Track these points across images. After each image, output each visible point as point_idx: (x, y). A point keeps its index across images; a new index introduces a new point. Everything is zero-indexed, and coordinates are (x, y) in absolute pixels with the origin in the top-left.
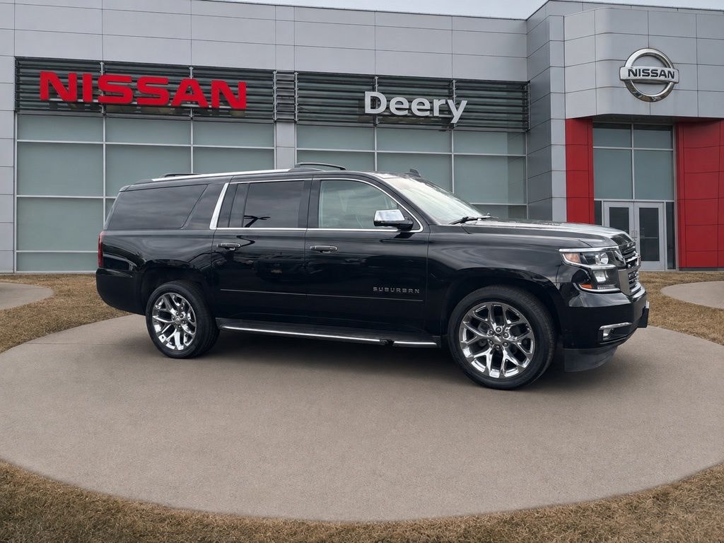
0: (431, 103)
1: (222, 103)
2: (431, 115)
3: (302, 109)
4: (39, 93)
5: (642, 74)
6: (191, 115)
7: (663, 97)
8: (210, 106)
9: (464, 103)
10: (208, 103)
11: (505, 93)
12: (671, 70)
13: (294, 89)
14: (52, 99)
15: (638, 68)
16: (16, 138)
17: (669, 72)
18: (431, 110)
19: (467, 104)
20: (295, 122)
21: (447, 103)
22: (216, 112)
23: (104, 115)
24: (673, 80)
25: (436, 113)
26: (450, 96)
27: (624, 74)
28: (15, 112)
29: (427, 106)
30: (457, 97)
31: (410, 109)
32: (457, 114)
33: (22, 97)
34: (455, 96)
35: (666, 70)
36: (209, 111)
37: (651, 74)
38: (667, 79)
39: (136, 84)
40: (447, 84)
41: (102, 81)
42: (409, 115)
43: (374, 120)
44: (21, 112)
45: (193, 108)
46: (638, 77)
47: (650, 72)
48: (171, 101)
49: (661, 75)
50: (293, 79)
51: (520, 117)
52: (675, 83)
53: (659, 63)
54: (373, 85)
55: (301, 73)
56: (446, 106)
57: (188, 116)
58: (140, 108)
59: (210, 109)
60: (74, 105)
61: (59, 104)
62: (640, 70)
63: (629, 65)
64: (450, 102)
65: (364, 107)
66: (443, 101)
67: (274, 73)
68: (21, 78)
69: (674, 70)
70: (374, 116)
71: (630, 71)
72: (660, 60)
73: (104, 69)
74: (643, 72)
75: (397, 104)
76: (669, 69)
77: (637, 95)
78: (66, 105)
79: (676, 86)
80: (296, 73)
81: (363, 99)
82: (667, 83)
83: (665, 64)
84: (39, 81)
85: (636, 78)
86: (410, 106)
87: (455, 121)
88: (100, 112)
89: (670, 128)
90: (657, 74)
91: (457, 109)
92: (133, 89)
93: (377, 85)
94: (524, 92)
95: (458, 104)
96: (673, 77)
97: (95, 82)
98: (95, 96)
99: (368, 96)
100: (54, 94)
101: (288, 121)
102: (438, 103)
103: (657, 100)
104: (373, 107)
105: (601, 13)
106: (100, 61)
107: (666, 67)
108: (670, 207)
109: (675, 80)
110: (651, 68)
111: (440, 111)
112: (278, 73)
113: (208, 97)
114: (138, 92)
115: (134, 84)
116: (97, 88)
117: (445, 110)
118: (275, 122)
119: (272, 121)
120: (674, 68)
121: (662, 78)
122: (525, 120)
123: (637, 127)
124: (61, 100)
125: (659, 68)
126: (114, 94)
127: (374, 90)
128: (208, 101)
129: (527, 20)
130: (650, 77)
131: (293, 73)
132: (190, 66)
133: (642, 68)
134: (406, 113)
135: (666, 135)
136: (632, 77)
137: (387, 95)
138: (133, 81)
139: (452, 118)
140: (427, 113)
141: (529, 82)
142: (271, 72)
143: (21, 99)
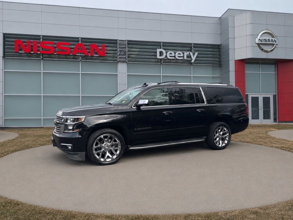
0: (183, 54)
1: (95, 54)
2: (183, 59)
3: (129, 56)
4: (14, 49)
5: (264, 41)
6: (80, 59)
7: (272, 50)
8: (89, 55)
9: (196, 54)
10: (88, 54)
11: (211, 49)
12: (275, 39)
13: (126, 48)
14: (20, 52)
15: (262, 38)
16: (4, 69)
17: (274, 40)
18: (183, 57)
19: (198, 54)
20: (126, 62)
21: (190, 54)
22: (92, 57)
23: (42, 59)
24: (276, 43)
25: (185, 58)
26: (191, 51)
27: (257, 41)
28: (3, 57)
29: (182, 55)
30: (194, 51)
31: (175, 56)
32: (194, 58)
33: (6, 51)
34: (193, 51)
35: (273, 39)
36: (89, 57)
37: (267, 41)
38: (274, 43)
39: (56, 45)
40: (190, 45)
41: (42, 43)
42: (175, 59)
43: (161, 61)
44: (6, 57)
45: (81, 56)
46: (262, 42)
47: (267, 40)
48: (72, 53)
49: (271, 41)
50: (125, 43)
51: (217, 59)
52: (277, 44)
53: (271, 36)
54: (161, 46)
55: (128, 41)
56: (189, 55)
57: (79, 59)
58: (57, 56)
59: (89, 56)
60: (29, 55)
61: (23, 54)
62: (263, 39)
63: (259, 37)
64: (191, 53)
65: (157, 56)
66: (188, 53)
67: (118, 41)
68: (6, 43)
69: (276, 39)
70: (161, 59)
71: (259, 39)
72: (271, 35)
73: (42, 39)
74: (265, 40)
75: (169, 54)
76: (274, 39)
77: (262, 50)
78: (26, 54)
79: (277, 46)
80: (127, 41)
81: (156, 52)
82: (273, 45)
83: (273, 37)
84: (14, 44)
85: (261, 42)
86: (175, 55)
87: (193, 61)
88: (40, 57)
89: (274, 64)
90: (270, 41)
91: (194, 56)
92: (54, 47)
93: (162, 46)
94: (219, 49)
95: (194, 54)
96: (276, 42)
97: (39, 45)
98: (38, 51)
99: (158, 51)
100: (21, 50)
101: (123, 62)
102: (186, 54)
103: (270, 52)
104: (160, 56)
105: (249, 15)
106: (41, 35)
107: (273, 38)
108: (275, 96)
109: (277, 43)
110: (267, 38)
111: (187, 57)
112: (119, 41)
113: (88, 51)
114: (57, 49)
115: (55, 45)
116: (40, 47)
117: (189, 56)
118: (118, 62)
119: (117, 62)
120: (276, 38)
121: (272, 42)
122: (220, 61)
123: (262, 63)
124: (24, 52)
125: (271, 39)
126: (46, 50)
127: (161, 48)
128: (88, 53)
129: (220, 18)
130: (267, 42)
131: (125, 41)
132: (79, 38)
133: (264, 38)
134: (173, 58)
135: (273, 67)
136: (260, 42)
137: (166, 50)
138: (55, 44)
139: (191, 60)
140: (182, 58)
141: (221, 44)
142: (116, 40)
143: (6, 52)
